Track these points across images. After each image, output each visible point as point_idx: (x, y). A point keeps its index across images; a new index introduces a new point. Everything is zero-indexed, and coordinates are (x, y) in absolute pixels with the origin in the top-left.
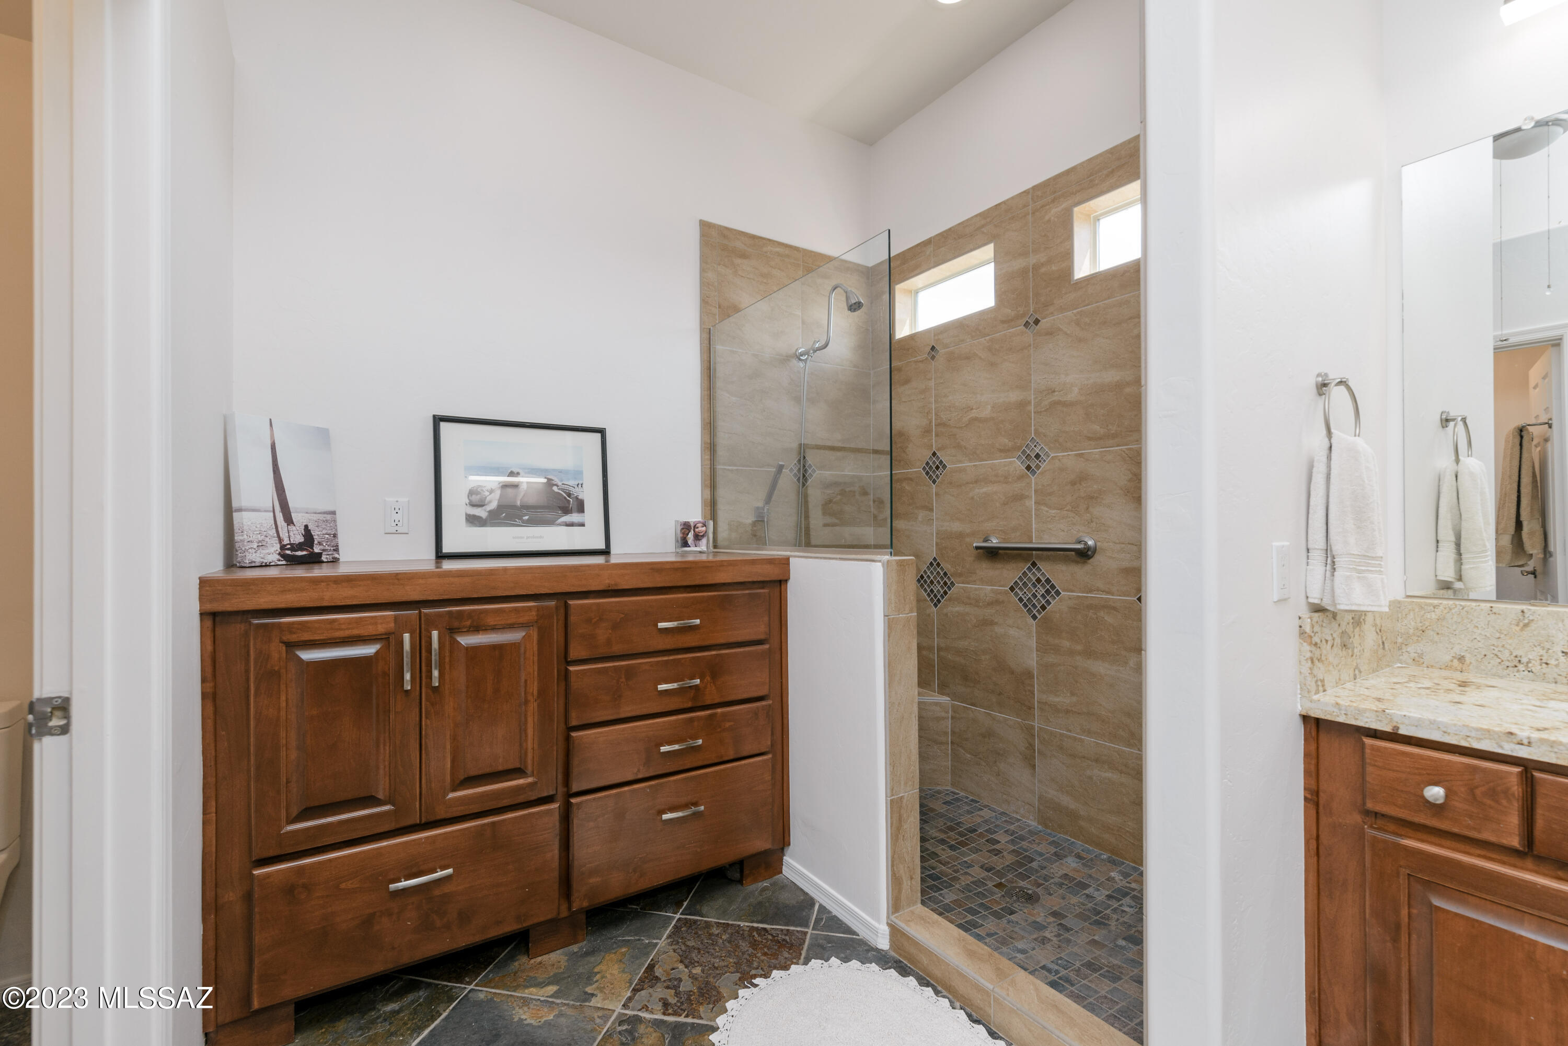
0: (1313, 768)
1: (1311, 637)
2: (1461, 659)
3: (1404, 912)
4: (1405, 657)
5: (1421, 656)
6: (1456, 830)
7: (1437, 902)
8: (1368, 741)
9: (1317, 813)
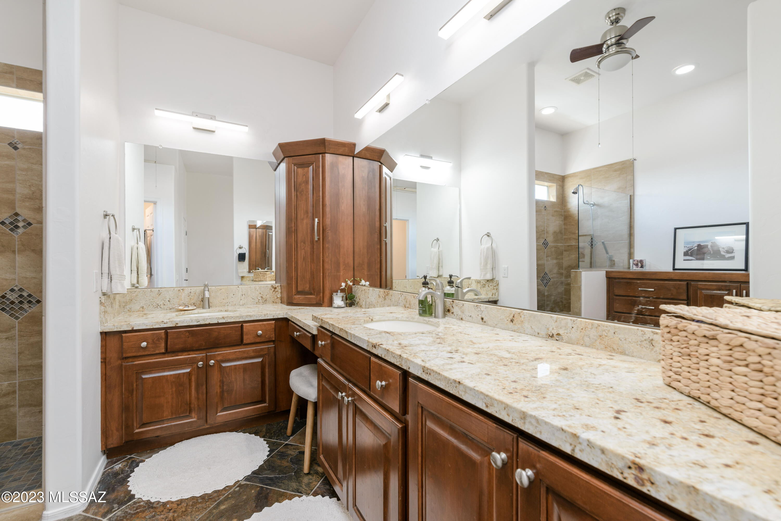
0: (104, 350)
1: (104, 304)
2: (143, 307)
3: (135, 385)
4: (126, 310)
5: (131, 309)
6: (149, 353)
7: (144, 377)
8: (124, 335)
9: (106, 365)
